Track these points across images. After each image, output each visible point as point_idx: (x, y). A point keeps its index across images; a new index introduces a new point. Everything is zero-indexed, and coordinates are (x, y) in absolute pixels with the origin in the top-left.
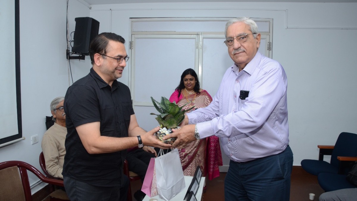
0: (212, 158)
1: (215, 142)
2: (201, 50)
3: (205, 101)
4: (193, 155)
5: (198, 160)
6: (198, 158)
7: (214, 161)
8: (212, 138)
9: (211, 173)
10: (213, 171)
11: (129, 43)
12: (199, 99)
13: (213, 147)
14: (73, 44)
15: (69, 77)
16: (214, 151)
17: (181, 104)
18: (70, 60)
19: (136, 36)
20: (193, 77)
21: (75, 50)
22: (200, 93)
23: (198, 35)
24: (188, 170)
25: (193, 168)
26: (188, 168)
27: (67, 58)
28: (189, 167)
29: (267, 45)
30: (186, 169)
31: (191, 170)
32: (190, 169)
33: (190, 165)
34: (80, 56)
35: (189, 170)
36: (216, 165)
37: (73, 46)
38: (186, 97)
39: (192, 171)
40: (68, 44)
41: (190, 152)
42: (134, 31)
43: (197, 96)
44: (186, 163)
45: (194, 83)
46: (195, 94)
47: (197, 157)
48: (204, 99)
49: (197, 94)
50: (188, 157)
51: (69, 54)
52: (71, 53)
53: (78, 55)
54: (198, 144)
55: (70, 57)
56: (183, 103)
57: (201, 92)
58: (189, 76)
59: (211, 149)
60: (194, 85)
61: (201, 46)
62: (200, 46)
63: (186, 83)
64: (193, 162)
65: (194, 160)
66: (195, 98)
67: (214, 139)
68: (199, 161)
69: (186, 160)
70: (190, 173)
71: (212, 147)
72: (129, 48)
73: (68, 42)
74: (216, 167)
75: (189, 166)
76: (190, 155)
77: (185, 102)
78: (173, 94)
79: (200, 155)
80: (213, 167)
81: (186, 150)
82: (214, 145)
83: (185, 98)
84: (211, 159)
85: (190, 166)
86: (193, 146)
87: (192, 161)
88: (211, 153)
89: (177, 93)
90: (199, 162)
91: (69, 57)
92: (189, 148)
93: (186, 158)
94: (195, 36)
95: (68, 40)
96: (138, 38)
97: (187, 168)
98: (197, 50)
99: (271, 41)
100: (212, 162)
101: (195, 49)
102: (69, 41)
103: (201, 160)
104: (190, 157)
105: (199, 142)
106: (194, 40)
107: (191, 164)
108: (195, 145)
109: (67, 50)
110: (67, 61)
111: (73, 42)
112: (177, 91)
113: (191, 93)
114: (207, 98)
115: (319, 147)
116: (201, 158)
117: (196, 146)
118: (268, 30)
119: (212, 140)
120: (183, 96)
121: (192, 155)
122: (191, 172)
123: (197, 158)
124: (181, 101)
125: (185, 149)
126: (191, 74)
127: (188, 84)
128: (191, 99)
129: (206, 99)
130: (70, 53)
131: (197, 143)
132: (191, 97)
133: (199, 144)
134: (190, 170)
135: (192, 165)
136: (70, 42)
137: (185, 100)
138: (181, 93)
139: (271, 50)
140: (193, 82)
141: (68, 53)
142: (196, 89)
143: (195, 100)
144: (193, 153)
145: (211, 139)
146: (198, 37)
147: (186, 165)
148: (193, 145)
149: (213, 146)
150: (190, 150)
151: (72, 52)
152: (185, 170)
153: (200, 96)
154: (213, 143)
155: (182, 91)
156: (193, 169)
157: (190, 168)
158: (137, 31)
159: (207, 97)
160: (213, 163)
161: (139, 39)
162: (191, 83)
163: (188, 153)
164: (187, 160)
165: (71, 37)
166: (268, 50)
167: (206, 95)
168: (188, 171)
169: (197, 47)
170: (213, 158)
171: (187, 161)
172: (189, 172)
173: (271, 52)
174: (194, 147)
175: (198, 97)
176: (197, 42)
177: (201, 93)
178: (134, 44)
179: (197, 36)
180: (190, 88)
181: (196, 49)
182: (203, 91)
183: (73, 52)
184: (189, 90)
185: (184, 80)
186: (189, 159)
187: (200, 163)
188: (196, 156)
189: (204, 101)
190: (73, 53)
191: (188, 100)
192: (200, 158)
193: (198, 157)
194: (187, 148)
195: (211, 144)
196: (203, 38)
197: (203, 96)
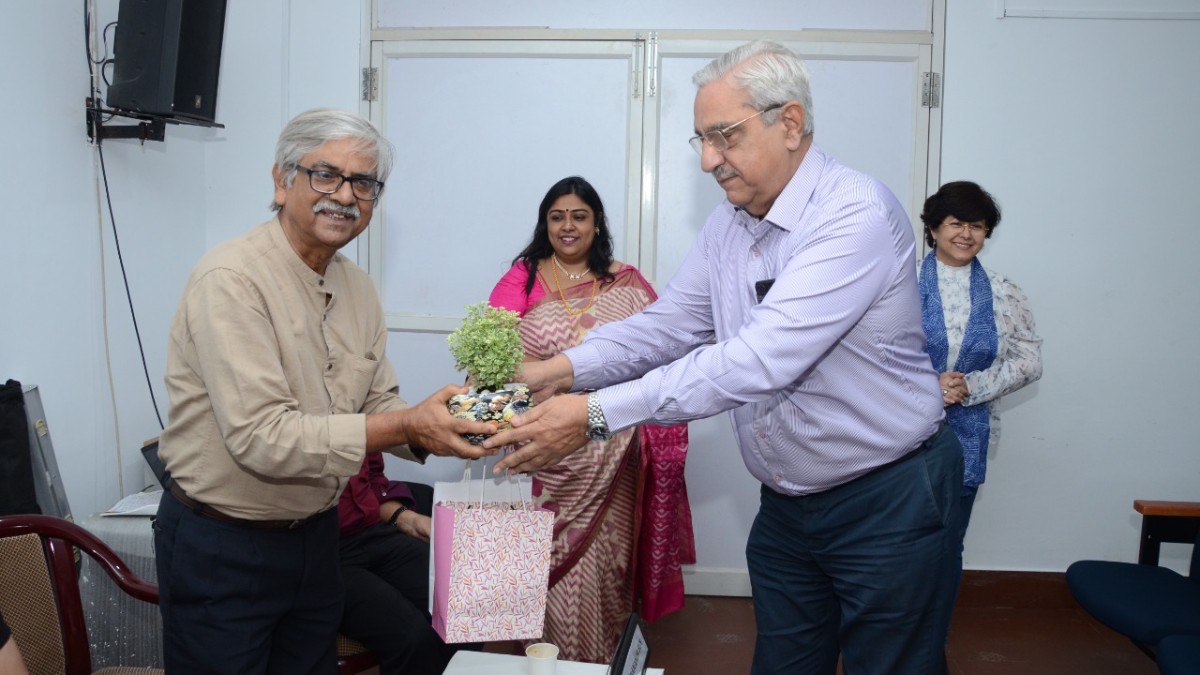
0: (659, 538)
1: (673, 473)
2: (651, 105)
3: (635, 307)
4: (587, 529)
5: (607, 544)
6: (607, 536)
7: (666, 549)
8: (660, 459)
9: (653, 596)
10: (660, 587)
11: (362, 75)
12: (613, 301)
13: (663, 495)
14: (110, 71)
15: (100, 211)
16: (666, 510)
17: (539, 319)
18: (105, 142)
19: (390, 47)
20: (585, 207)
21: (121, 100)
22: (612, 277)
23: (642, 44)
24: (568, 587)
25: (588, 578)
26: (568, 578)
27: (90, 134)
28: (573, 576)
29: (921, 85)
30: (561, 582)
31: (581, 585)
32: (575, 583)
33: (578, 568)
34: (142, 124)
35: (572, 586)
36: (672, 563)
37: (111, 82)
38: (558, 292)
39: (584, 590)
40: (91, 72)
41: (579, 516)
42: (381, 25)
43: (601, 287)
44: (563, 560)
45: (587, 234)
46: (593, 282)
47: (605, 534)
48: (632, 301)
49: (600, 283)
50: (570, 533)
51: (100, 117)
52: (106, 112)
53: (136, 122)
54: (609, 482)
55: (105, 127)
56: (550, 317)
57: (618, 274)
58: (570, 203)
59: (657, 502)
60: (589, 240)
61: (652, 89)
62: (648, 89)
63: (554, 227)
64: (587, 554)
65: (593, 545)
66: (595, 299)
67: (668, 462)
68: (610, 549)
69: (563, 547)
70: (577, 600)
71: (659, 494)
72: (362, 97)
73: (94, 66)
74: (671, 570)
75: (573, 571)
76: (578, 526)
77: (557, 311)
78: (503, 280)
79: (616, 524)
80: (662, 573)
81: (564, 506)
82: (669, 486)
83: (557, 297)
84: (655, 541)
85: (576, 572)
86: (589, 491)
87: (587, 550)
88: (656, 517)
89: (522, 275)
90: (612, 552)
91: (98, 130)
92: (574, 498)
93: (560, 538)
94: (629, 47)
95: (94, 57)
96: (397, 56)
97: (565, 578)
98: (637, 104)
99: (937, 69)
100: (658, 552)
101: (629, 98)
102: (98, 63)
103: (618, 543)
104: (577, 535)
105: (614, 473)
106: (626, 61)
107: (581, 560)
108: (600, 488)
109: (89, 100)
110: (88, 148)
111: (112, 64)
112: (523, 267)
113: (579, 274)
114: (641, 295)
115: (1138, 506)
116: (618, 537)
117: (603, 489)
118: (925, 26)
119: (660, 467)
120: (544, 287)
121: (584, 526)
122: (580, 596)
123: (603, 537)
124: (538, 310)
125: (558, 506)
126: (577, 193)
127: (564, 231)
128: (579, 300)
129: (640, 300)
130: (104, 114)
131: (608, 479)
132: (580, 294)
133: (612, 483)
134: (576, 588)
135: (585, 567)
136: (101, 66)
137: (555, 304)
138: (537, 275)
139: (937, 106)
140: (585, 227)
141: (93, 114)
142: (598, 257)
143: (595, 306)
144: (588, 520)
145: (656, 462)
146: (641, 49)
147: (561, 566)
148: (592, 485)
149: (663, 488)
150: (579, 507)
151: (113, 109)
152: (557, 586)
153: (613, 291)
154: (663, 479)
155: (539, 267)
156: (590, 584)
157: (577, 578)
158: (395, 29)
159: (641, 292)
160: (663, 555)
161: (401, 60)
162: (576, 228)
163: (569, 519)
164: (567, 546)
165: (105, 48)
166: (924, 104)
167: (638, 287)
168: (570, 591)
169: (636, 91)
170: (663, 538)
171: (567, 550)
172: (574, 593)
173: (935, 112)
174: (594, 495)
175: (608, 294)
176: (637, 72)
177: (617, 278)
178: (380, 79)
179: (637, 47)
180: (569, 250)
181: (633, 99)
182: (624, 268)
183: (117, 107)
184: (569, 260)
185: (549, 217)
186: (575, 545)
187: (615, 558)
188: (601, 529)
189: (632, 308)
190: (113, 114)
191: (567, 304)
192: (615, 537)
193: (609, 532)
194: (566, 498)
195: (658, 482)
196: (661, 55)
197: (626, 289)
